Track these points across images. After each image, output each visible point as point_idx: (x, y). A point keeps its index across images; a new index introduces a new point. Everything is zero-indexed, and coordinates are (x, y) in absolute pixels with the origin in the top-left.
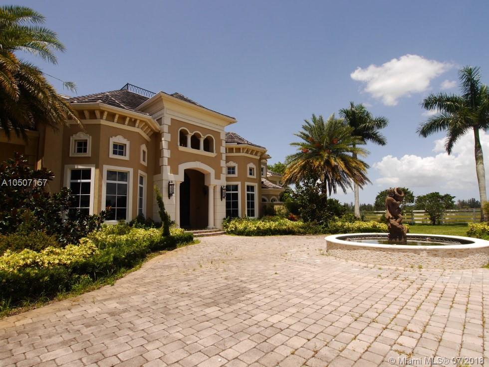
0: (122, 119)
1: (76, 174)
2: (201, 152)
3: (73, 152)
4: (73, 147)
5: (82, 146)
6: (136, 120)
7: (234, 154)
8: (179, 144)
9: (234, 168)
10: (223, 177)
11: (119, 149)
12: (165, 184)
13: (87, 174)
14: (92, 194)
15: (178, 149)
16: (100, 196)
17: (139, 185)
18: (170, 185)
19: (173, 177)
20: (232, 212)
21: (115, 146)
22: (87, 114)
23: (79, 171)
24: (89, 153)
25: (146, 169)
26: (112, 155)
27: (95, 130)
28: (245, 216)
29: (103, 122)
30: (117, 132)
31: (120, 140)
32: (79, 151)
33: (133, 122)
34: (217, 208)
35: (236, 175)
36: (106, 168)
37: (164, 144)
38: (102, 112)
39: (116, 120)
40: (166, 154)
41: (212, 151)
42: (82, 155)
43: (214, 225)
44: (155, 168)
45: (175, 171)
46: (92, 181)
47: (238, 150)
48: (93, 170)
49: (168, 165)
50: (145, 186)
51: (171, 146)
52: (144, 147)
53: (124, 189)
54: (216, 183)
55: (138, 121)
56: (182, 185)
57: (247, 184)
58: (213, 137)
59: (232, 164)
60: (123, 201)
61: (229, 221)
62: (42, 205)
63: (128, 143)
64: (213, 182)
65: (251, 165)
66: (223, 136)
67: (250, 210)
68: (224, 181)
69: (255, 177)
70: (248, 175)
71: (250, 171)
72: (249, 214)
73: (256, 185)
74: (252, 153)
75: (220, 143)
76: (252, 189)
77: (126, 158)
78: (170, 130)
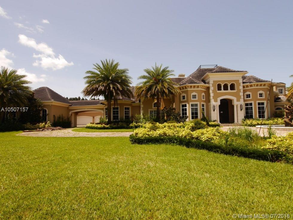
0: (194, 87)
1: (183, 106)
2: (229, 91)
3: (182, 100)
4: (182, 98)
5: (184, 97)
6: (199, 86)
7: (250, 88)
8: (217, 90)
9: (249, 95)
10: (242, 100)
11: (194, 97)
12: (212, 106)
13: (186, 106)
14: (187, 112)
15: (217, 92)
16: (189, 112)
17: (202, 107)
18: (214, 106)
19: (215, 103)
20: (249, 115)
21: (193, 96)
22: (182, 89)
23: (184, 105)
24: (186, 99)
25: (205, 101)
26: (192, 99)
27: (187, 92)
28: (257, 118)
29: (189, 89)
30: (193, 91)
31: (194, 93)
32: (183, 99)
33: (198, 87)
34: (239, 115)
35: (251, 98)
36: (191, 103)
37: (211, 91)
38: (188, 86)
39: (192, 87)
40: (212, 95)
41: (235, 90)
42: (184, 100)
43: (238, 122)
44: (208, 101)
45: (216, 101)
46: (187, 108)
47: (251, 86)
48: (187, 105)
49: (213, 99)
50: (205, 108)
51: (213, 91)
52: (203, 94)
53: (196, 109)
54: (238, 103)
55: (200, 86)
56: (220, 106)
57: (257, 102)
58: (235, 84)
59: (248, 93)
60: (197, 114)
61: (245, 120)
62: (174, 115)
63: (196, 94)
64: (235, 103)
65: (261, 92)
66: (241, 81)
67: (261, 115)
68: (242, 102)
69: (264, 97)
70: (259, 98)
71: (261, 95)
72: (260, 117)
73: (265, 102)
74: (261, 85)
75: (239, 85)
76: (263, 104)
77: (197, 99)
78: (213, 85)
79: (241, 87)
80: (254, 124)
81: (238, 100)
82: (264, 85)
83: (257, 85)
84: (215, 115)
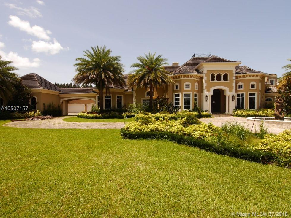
0: (188, 76)
2: (222, 81)
3: (175, 89)
4: (175, 87)
5: (177, 87)
6: (192, 76)
7: (242, 79)
8: (210, 80)
9: (242, 86)
10: (234, 91)
11: (188, 86)
12: (204, 96)
13: (178, 95)
14: (180, 101)
15: (210, 82)
16: (182, 102)
17: (194, 97)
18: (207, 97)
19: (208, 93)
20: (240, 106)
21: (186, 85)
22: (175, 78)
23: (176, 94)
24: (179, 89)
25: (198, 91)
26: (185, 89)
27: (180, 82)
28: (248, 109)
29: (182, 79)
30: (186, 81)
31: (187, 83)
32: (176, 88)
33: (191, 76)
34: (231, 105)
35: (243, 89)
36: (184, 93)
37: (204, 81)
38: (182, 76)
39: (186, 77)
40: (205, 85)
41: (228, 80)
42: (177, 90)
43: (229, 112)
44: (201, 91)
45: (208, 91)
46: (180, 97)
47: (244, 77)
48: (180, 94)
50: (197, 97)
51: (206, 81)
52: (197, 84)
53: (189, 99)
54: (230, 94)
55: (193, 76)
56: (212, 96)
57: (249, 93)
58: (228, 74)
59: (240, 84)
60: (189, 103)
61: (236, 111)
63: (190, 84)
64: (228, 93)
65: (253, 83)
66: (234, 71)
67: (252, 105)
68: (234, 93)
69: (256, 88)
70: (251, 88)
71: (253, 86)
72: (250, 108)
73: (256, 93)
74: (253, 76)
75: (232, 75)
76: (254, 95)
77: (190, 89)
78: (207, 75)
79: (234, 78)
80: (244, 115)
81: (230, 91)
82: (257, 76)
83: (250, 76)
84: (207, 105)
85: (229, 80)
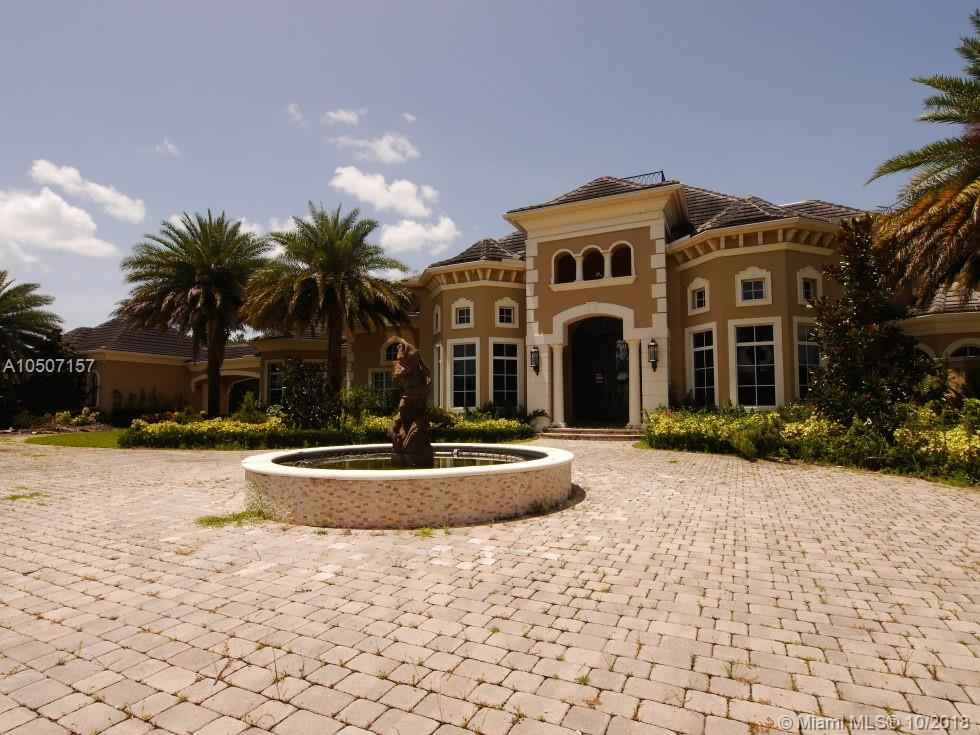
0: (462, 275)
2: (608, 279)
7: (701, 259)
8: (553, 281)
9: (702, 293)
10: (660, 320)
11: (463, 316)
12: (529, 352)
15: (550, 289)
17: (492, 358)
18: (534, 353)
19: (546, 340)
20: (704, 390)
21: (457, 312)
24: (439, 329)
25: (516, 333)
26: (455, 326)
27: (441, 300)
28: (732, 405)
29: (445, 287)
30: (457, 294)
31: (463, 303)
35: (707, 307)
36: (451, 343)
37: (529, 289)
38: (440, 277)
40: (532, 303)
41: (630, 274)
42: (437, 331)
45: (546, 328)
46: (442, 360)
47: (706, 248)
48: (442, 349)
49: (536, 320)
51: (539, 289)
53: (472, 366)
54: (644, 335)
57: (733, 324)
58: (630, 246)
59: (698, 284)
60: (471, 383)
63: (471, 305)
64: (631, 334)
65: (752, 273)
66: (658, 230)
67: (756, 388)
68: (659, 327)
69: (767, 300)
70: (740, 302)
71: (752, 289)
72: (745, 397)
73: (776, 323)
74: (750, 240)
75: (650, 248)
76: (766, 332)
77: (471, 325)
78: (539, 263)
79: (658, 261)
81: (642, 321)
82: (770, 237)
83: (731, 242)
84: (543, 389)
85: (633, 271)
